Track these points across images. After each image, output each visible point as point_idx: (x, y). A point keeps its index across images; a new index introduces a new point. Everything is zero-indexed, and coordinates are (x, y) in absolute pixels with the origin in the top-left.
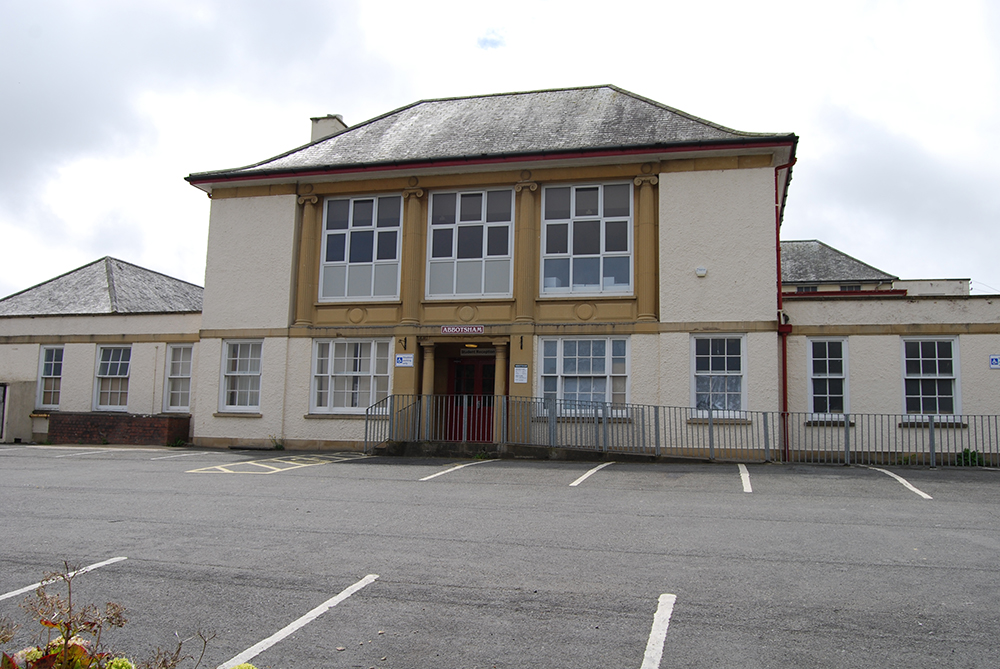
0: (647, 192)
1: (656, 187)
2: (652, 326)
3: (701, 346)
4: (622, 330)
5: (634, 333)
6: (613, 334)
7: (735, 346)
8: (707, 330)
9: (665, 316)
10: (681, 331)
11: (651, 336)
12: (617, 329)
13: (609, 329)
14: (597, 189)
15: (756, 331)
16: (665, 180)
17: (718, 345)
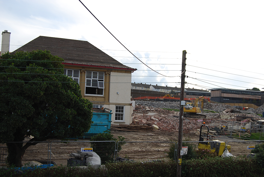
0: (108, 75)
1: (110, 75)
2: (108, 103)
3: (117, 108)
4: (102, 104)
5: (105, 104)
6: (100, 104)
7: (123, 108)
8: (118, 105)
9: (111, 101)
10: (114, 105)
11: (108, 105)
13: (100, 103)
14: (97, 73)
15: (127, 105)
16: (112, 74)
17: (120, 107)
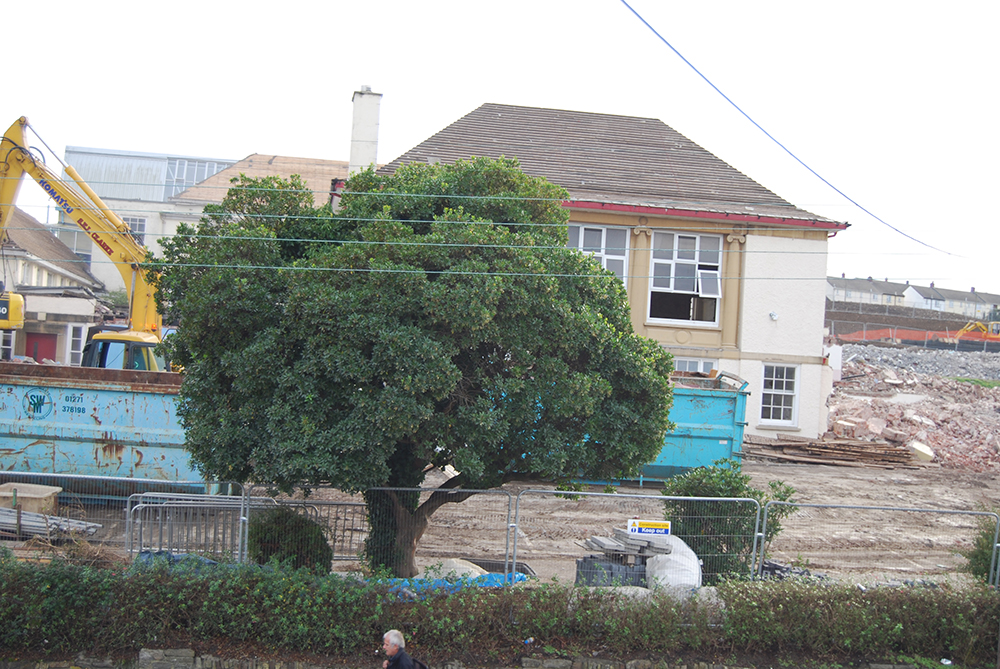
0: (735, 247)
1: (742, 245)
2: (735, 354)
3: (768, 371)
4: (713, 355)
5: (721, 358)
6: (706, 357)
7: (791, 372)
8: (774, 360)
9: (745, 347)
10: (756, 360)
11: (734, 361)
12: (709, 354)
13: (703, 353)
14: (695, 238)
15: (808, 363)
16: (752, 241)
17: (780, 371)
